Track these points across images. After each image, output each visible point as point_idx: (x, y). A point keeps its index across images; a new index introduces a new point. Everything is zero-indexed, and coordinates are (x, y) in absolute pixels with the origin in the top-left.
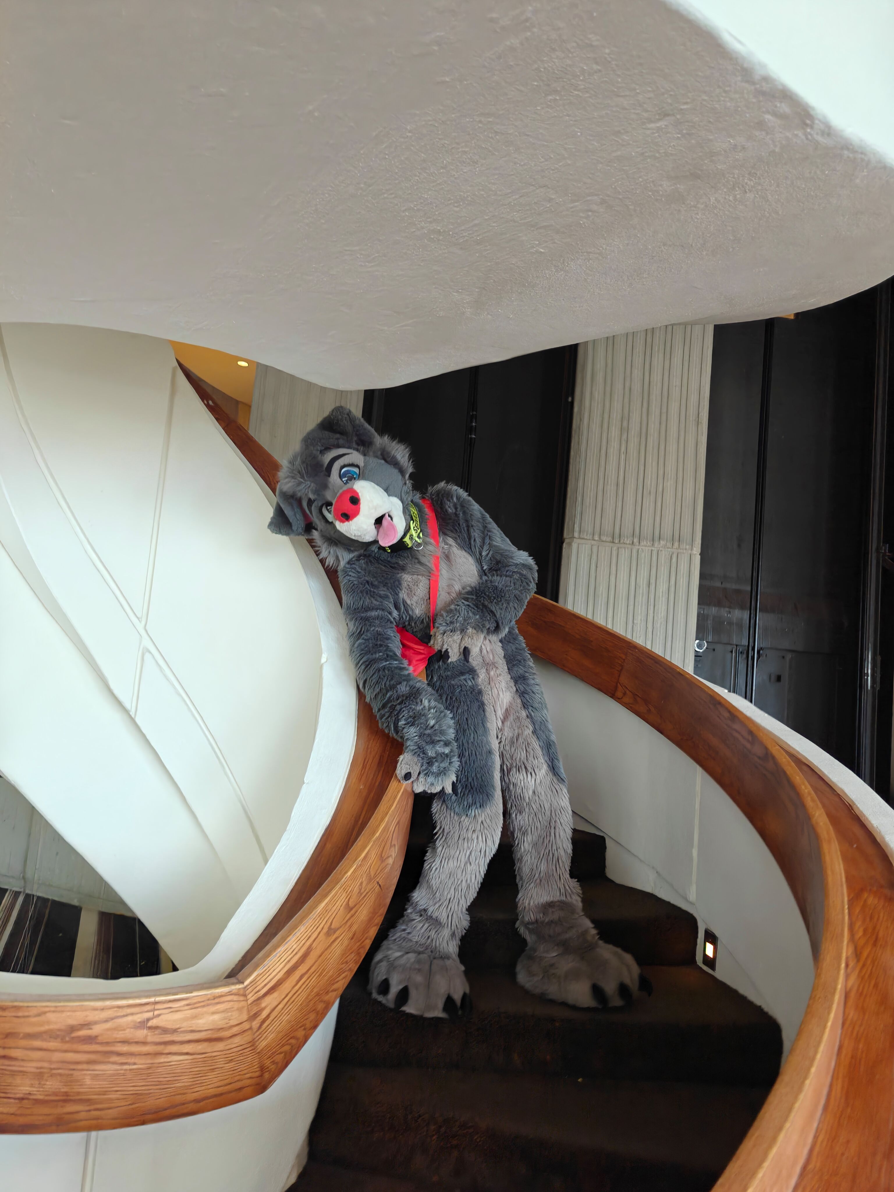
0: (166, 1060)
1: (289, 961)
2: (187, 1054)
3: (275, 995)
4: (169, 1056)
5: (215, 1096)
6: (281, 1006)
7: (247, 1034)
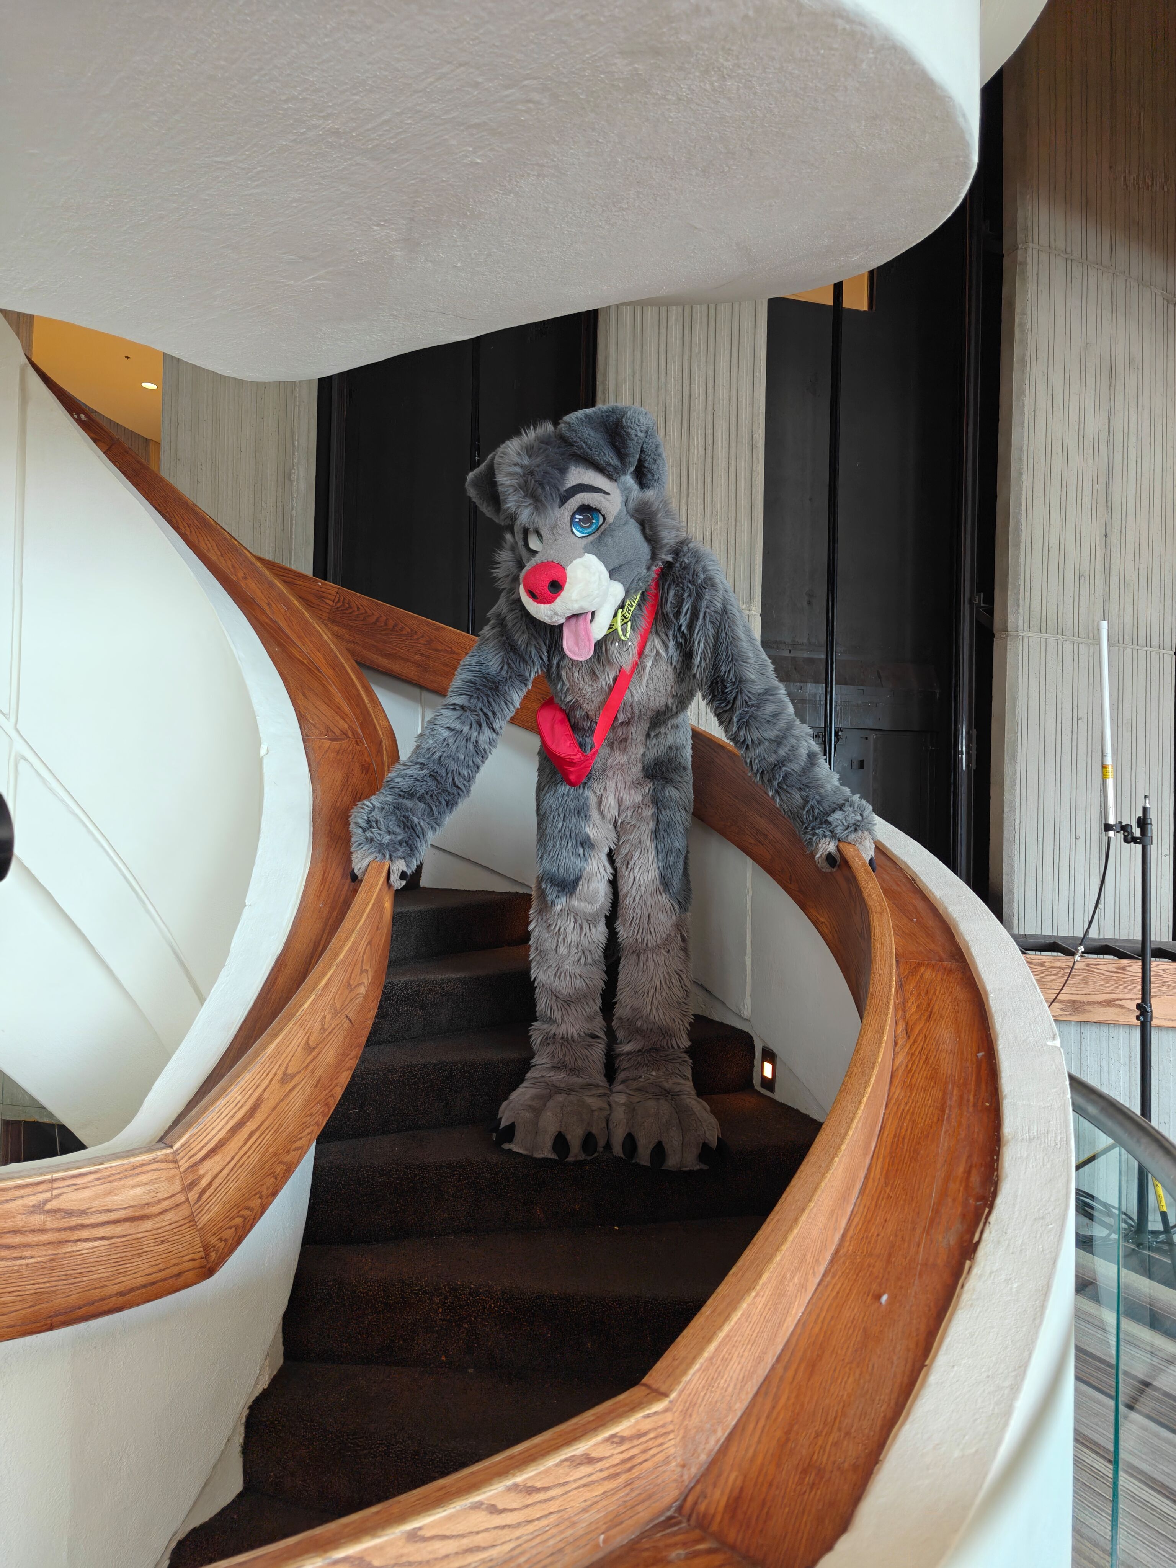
0: (74, 1248)
1: (232, 1116)
2: (103, 1238)
3: (217, 1158)
4: (79, 1243)
5: (144, 1286)
6: (226, 1172)
7: (181, 1208)
